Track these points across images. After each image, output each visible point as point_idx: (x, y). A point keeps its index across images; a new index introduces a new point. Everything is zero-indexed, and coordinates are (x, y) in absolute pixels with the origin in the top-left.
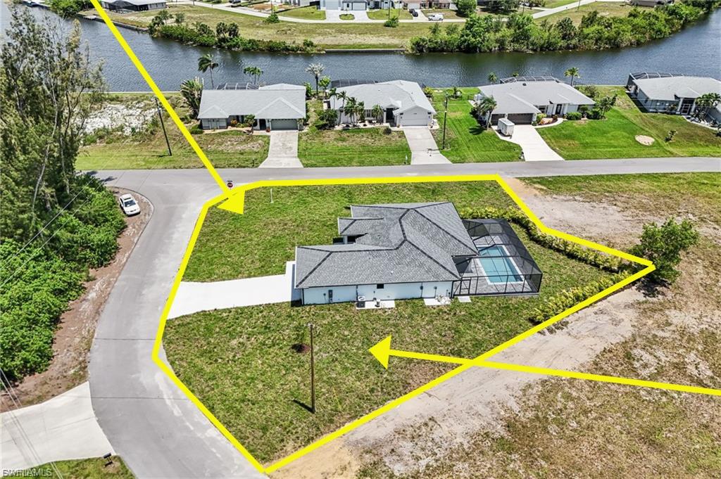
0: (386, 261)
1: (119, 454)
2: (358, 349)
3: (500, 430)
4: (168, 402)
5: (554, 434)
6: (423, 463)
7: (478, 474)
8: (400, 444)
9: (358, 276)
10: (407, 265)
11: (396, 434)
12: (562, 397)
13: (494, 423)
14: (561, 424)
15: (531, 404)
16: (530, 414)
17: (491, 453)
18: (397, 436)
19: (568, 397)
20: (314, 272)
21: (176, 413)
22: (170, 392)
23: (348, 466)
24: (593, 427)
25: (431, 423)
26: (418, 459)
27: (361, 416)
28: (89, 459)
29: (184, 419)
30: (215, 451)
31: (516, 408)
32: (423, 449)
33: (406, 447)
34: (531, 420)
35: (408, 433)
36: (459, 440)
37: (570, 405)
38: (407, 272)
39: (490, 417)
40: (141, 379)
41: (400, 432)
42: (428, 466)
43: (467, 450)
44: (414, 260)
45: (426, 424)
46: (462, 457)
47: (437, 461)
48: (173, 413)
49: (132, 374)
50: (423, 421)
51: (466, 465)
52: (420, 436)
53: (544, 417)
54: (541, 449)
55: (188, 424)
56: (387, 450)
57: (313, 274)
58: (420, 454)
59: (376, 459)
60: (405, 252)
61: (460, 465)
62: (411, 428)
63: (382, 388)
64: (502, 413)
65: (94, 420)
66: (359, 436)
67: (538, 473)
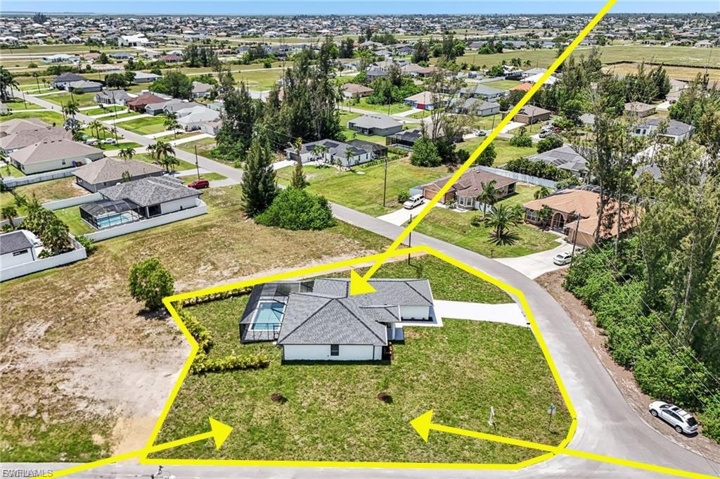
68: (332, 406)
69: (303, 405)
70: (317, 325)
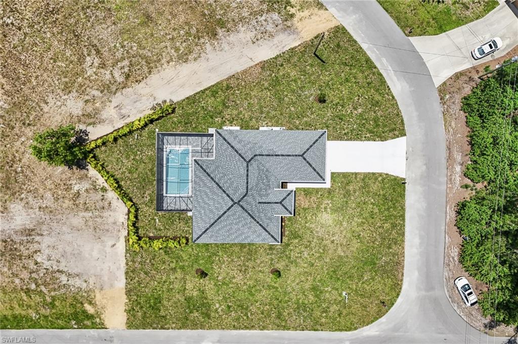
0: (264, 146)
1: (407, 38)
2: (287, 96)
3: (220, 32)
4: (390, 68)
5: (194, 28)
6: (263, 18)
7: (239, 10)
8: (273, 30)
9: (285, 136)
10: (250, 142)
11: (274, 35)
12: (180, 50)
13: (222, 37)
14: (188, 34)
15: (199, 48)
16: (202, 40)
17: (230, 20)
18: (273, 34)
19: (177, 50)
20: (314, 141)
21: (384, 59)
22: (390, 75)
23: (299, 20)
24: (173, 29)
25: (255, 40)
26: (266, 20)
27: (289, 49)
28: (420, 36)
29: (380, 56)
30: (362, 35)
31: (208, 45)
32: (262, 25)
33: (270, 28)
34: (202, 37)
35: (268, 35)
36: (243, 29)
37: (178, 44)
38: (251, 137)
39: (223, 41)
40: (408, 87)
41: (271, 36)
42: (262, 15)
43: (241, 23)
44: (244, 146)
45: (257, 40)
46: (244, 19)
47: (257, 18)
48: (386, 60)
49: (414, 90)
50: (258, 42)
51: (243, 15)
52: (262, 33)
53: (195, 38)
54: (204, 20)
55: (378, 52)
56: (279, 27)
57: (315, 139)
58: (264, 23)
59: (285, 23)
60: (250, 152)
61: (246, 15)
62: (265, 38)
63: (276, 66)
64: (216, 43)
65: (425, 60)
66: (292, 37)
67: (211, 7)
68: (239, 279)
69: (219, 278)
70: (222, 228)
